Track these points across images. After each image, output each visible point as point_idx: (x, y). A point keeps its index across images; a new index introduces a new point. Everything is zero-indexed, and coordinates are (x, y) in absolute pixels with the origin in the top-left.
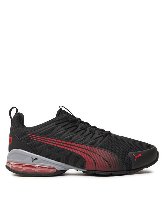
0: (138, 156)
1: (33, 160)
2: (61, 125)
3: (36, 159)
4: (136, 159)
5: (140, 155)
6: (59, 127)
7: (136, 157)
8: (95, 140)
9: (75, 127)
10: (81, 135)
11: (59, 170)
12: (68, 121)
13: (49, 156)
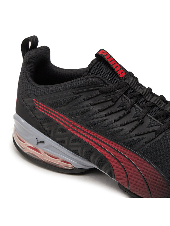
1: (38, 143)
3: (43, 142)
8: (137, 137)
9: (110, 103)
10: (115, 121)
11: (77, 167)
12: (98, 89)
13: (61, 143)
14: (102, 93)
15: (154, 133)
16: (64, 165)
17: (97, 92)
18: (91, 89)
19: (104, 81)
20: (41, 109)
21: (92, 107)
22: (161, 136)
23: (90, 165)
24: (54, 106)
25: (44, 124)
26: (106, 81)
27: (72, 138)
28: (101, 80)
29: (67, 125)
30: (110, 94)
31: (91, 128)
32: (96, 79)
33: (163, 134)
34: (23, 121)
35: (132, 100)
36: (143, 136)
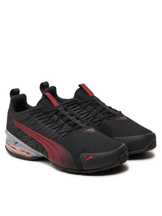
0: (89, 158)
1: (15, 143)
2: (35, 116)
3: (17, 143)
4: (86, 161)
5: (91, 157)
6: (34, 117)
7: (87, 159)
8: (59, 135)
9: (48, 119)
10: (49, 128)
11: (34, 156)
12: (42, 112)
13: (25, 142)
14: (44, 114)
15: (66, 132)
16: (27, 155)
17: (41, 113)
18: (39, 111)
19: (45, 108)
20: (16, 124)
21: (39, 121)
22: (69, 134)
23: (41, 155)
24: (22, 122)
25: (17, 133)
26: (46, 108)
27: (30, 138)
28: (44, 107)
29: (27, 132)
30: (48, 114)
31: (37, 132)
32: (41, 107)
33: (71, 133)
34: (9, 133)
35: (59, 117)
36: (61, 134)
